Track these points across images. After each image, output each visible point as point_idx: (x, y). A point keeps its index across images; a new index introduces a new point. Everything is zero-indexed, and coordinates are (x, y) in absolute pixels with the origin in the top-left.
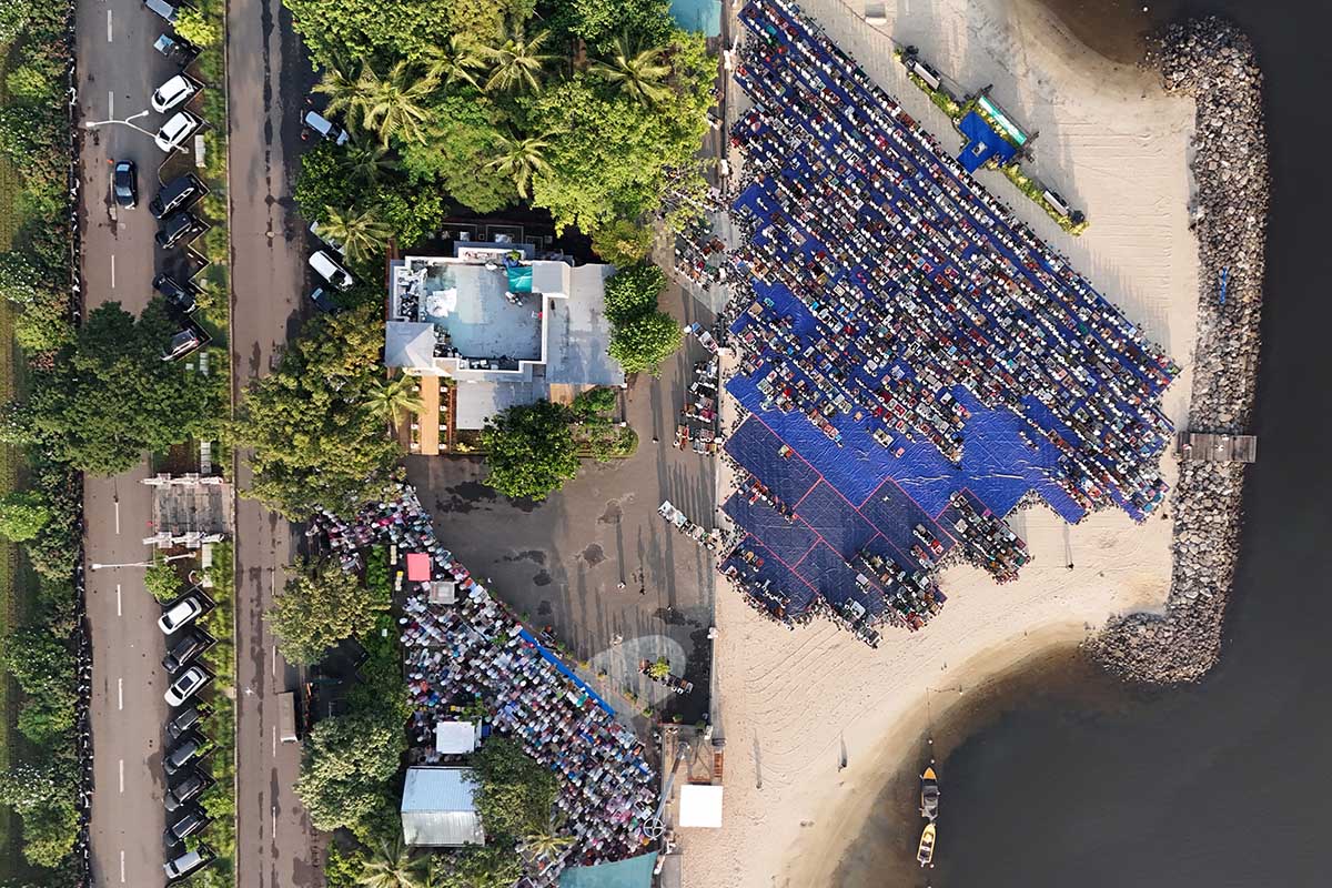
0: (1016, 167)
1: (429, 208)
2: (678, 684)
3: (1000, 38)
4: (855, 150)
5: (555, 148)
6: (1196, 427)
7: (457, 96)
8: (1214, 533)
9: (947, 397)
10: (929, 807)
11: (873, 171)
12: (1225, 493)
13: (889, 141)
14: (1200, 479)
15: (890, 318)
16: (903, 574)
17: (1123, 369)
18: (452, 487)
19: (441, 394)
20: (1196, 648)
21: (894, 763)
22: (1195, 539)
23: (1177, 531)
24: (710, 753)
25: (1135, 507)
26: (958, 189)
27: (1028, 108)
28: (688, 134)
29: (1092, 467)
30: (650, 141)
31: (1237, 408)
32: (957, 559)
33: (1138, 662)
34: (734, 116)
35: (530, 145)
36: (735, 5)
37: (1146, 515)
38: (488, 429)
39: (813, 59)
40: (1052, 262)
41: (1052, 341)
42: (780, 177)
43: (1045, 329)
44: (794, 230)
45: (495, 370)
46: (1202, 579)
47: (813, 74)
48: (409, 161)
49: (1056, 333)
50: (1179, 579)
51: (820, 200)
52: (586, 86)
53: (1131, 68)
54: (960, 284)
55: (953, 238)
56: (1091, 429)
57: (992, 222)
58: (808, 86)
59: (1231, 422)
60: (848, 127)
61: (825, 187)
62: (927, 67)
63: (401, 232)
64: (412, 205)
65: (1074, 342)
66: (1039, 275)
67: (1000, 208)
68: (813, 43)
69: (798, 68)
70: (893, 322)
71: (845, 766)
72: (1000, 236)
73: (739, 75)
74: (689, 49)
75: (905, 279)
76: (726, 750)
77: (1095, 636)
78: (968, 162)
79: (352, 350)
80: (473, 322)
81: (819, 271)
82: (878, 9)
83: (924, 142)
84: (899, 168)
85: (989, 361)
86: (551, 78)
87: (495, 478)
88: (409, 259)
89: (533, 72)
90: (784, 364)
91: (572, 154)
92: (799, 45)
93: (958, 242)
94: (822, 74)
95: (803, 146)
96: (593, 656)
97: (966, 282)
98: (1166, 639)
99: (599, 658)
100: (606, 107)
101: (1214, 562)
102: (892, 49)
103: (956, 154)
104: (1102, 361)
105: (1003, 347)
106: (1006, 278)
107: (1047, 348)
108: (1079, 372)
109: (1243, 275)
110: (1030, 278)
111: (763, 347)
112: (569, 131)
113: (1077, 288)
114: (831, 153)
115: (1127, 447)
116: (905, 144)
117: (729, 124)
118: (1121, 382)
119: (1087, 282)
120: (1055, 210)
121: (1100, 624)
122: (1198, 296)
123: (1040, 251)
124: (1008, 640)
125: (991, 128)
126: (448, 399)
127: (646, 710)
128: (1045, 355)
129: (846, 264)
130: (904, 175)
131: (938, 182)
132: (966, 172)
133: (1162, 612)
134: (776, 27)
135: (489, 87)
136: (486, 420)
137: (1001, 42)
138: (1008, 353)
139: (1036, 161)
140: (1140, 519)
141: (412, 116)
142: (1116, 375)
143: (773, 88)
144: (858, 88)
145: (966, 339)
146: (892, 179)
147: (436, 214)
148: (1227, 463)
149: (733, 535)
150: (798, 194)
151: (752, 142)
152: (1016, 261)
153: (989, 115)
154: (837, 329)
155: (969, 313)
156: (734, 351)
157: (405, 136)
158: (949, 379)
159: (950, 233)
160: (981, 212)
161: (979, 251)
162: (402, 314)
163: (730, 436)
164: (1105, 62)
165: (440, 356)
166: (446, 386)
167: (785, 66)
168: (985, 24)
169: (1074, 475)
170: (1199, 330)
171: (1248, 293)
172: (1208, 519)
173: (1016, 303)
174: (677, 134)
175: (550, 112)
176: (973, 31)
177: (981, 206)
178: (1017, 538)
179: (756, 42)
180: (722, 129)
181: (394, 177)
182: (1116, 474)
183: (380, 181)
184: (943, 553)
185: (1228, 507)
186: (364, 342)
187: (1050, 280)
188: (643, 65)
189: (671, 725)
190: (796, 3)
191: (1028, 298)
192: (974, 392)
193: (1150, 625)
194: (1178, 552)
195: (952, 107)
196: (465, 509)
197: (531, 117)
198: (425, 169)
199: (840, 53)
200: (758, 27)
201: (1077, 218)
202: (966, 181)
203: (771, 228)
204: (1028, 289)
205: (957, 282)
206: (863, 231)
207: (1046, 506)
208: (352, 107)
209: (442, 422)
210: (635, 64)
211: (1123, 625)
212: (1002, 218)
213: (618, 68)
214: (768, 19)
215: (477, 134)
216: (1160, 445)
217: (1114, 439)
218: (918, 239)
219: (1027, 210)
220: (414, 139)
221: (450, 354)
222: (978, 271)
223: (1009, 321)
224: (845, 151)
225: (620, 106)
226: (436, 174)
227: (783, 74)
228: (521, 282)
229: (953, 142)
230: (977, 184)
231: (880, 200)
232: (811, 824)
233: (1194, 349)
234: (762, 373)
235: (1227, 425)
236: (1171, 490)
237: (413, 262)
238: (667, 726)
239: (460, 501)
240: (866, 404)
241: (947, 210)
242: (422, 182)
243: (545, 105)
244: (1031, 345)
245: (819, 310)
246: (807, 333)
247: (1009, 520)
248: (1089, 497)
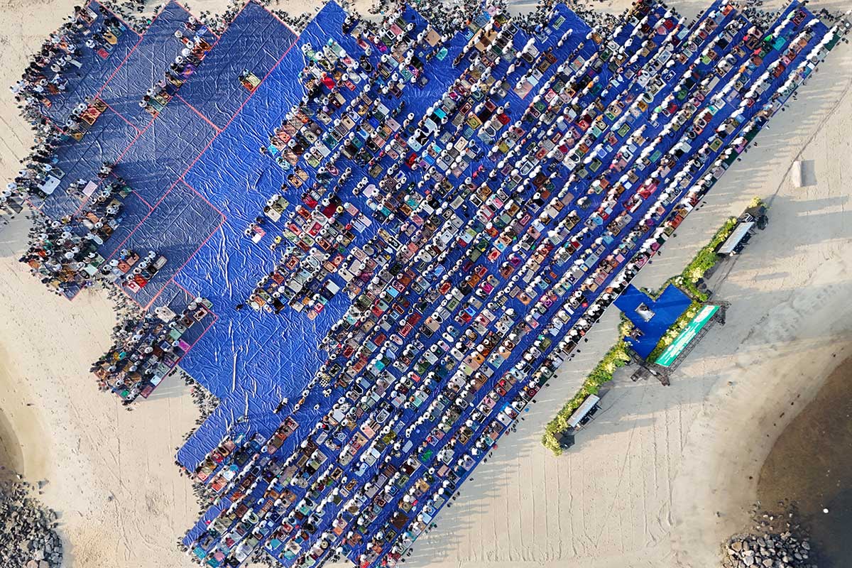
0: (626, 358)
4: (637, 155)
9: (333, 288)
11: (612, 178)
13: (649, 199)
15: (430, 210)
16: (99, 241)
17: (378, 509)
25: (201, 536)
26: (594, 289)
29: (250, 477)
32: (123, 311)
40: (508, 410)
41: (408, 415)
42: (599, 63)
43: (425, 406)
44: (533, 81)
47: (729, 99)
49: (421, 419)
51: (573, 114)
53: (752, 496)
54: (476, 296)
55: (533, 284)
56: (301, 474)
57: (555, 332)
58: (714, 91)
61: (588, 119)
62: (746, 238)
65: (409, 445)
66: (492, 394)
67: (575, 339)
68: (769, 95)
70: (424, 214)
72: (537, 343)
73: (723, 4)
75: (477, 226)
77: (32, 494)
78: (629, 299)
81: (484, 116)
82: (810, 177)
83: (653, 241)
84: (617, 211)
85: (379, 337)
90: (364, 76)
93: (529, 290)
95: (637, 89)
97: (478, 304)
102: (763, 198)
103: (637, 283)
104: (387, 483)
105: (399, 356)
106: (487, 352)
107: (401, 411)
108: (371, 454)
110: (490, 384)
111: (383, 46)
113: (478, 444)
114: (632, 125)
115: (276, 518)
116: (648, 216)
118: (361, 509)
119: (487, 456)
120: (574, 410)
121: (47, 500)
123: (522, 394)
124: (20, 381)
125: (672, 324)
128: (391, 409)
129: (495, 149)
130: (609, 220)
131: (602, 262)
132: (616, 296)
137: (777, 332)
138: (392, 361)
139: (632, 385)
140: (184, 544)
144: (713, 156)
145: (407, 306)
149: (138, 16)
150: (579, 85)
153: (690, 321)
154: (411, 141)
155: (439, 309)
156: (378, 11)
158: (358, 290)
159: (538, 279)
160: (567, 319)
161: (518, 319)
163: (269, 8)
164: (760, 463)
167: (738, 62)
168: (798, 312)
169: (241, 455)
173: (456, 368)
176: (788, 297)
177: (574, 319)
178: (153, 386)
179: (765, 24)
182: (241, 509)
184: (130, 292)
187: (486, 411)
190: (813, 73)
191: (461, 383)
192: (340, 322)
195: (697, 274)
199: (755, 130)
201: (566, 440)
202: (605, 297)
203: (535, 53)
204: (473, 382)
205: (478, 292)
206: (537, 170)
207: (198, 422)
211: (45, 529)
212: (561, 345)
214: (792, 38)
216: (282, 562)
217: (287, 503)
218: (530, 240)
219: (573, 375)
222: (492, 318)
223: (433, 360)
229: (652, 279)
230: (601, 311)
231: (581, 187)
234: (353, 50)
240: (319, 186)
241: (568, 275)
244: (404, 390)
245: (433, 117)
246: (403, 104)
247: (177, 375)
248: (212, 476)
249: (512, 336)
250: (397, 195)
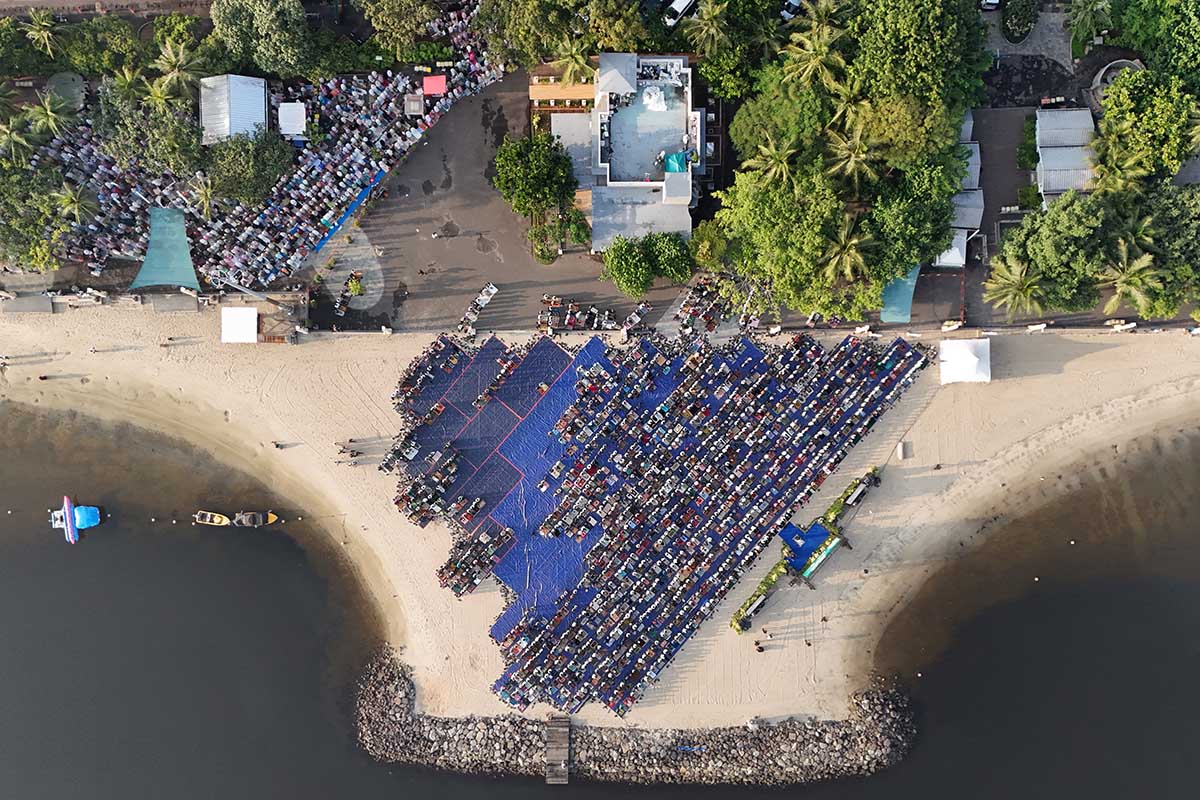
0: (785, 572)
1: (731, 86)
2: (343, 303)
3: (891, 554)
4: (793, 437)
5: (782, 188)
6: (574, 732)
7: (822, 107)
8: (485, 751)
9: (593, 522)
10: (244, 519)
11: (778, 452)
12: (520, 760)
13: (802, 466)
14: (531, 737)
15: (657, 471)
16: (443, 490)
17: (621, 669)
18: (504, 112)
19: (580, 101)
20: (387, 741)
21: (281, 489)
22: (479, 736)
23: (486, 721)
24: (285, 331)
25: (505, 684)
26: (765, 524)
27: (834, 579)
28: (799, 298)
29: (538, 645)
30: (791, 266)
31: (591, 766)
32: (457, 536)
33: (374, 693)
34: (818, 336)
35: (785, 167)
36: (908, 334)
37: (499, 693)
38: (551, 139)
39: (867, 400)
40: (708, 605)
41: (642, 607)
42: (769, 377)
43: (652, 601)
44: (726, 389)
45: (600, 143)
46: (446, 743)
47: (855, 401)
48: (768, 69)
49: (649, 610)
50: (446, 724)
51: (752, 410)
52: (834, 212)
53: (871, 665)
54: (687, 529)
55: (724, 521)
56: (570, 644)
57: (739, 553)
58: (844, 397)
59: (580, 761)
60: (813, 430)
61: (763, 414)
62: (863, 494)
63: (711, 64)
64: (732, 72)
65: (642, 626)
66: (697, 594)
67: (752, 559)
68: (880, 400)
69: (858, 388)
70: (654, 474)
71: (277, 446)
72: (728, 560)
73: (851, 340)
74: (868, 295)
75: (689, 482)
76: (288, 346)
77: (395, 655)
78: (788, 532)
79: (611, 25)
80: (639, 125)
81: (694, 411)
82: (910, 454)
83: (802, 494)
84: (781, 474)
85: (624, 555)
86: (840, 183)
87: (511, 145)
88: (689, 71)
89: (843, 169)
90: (616, 384)
91: (778, 202)
92: (877, 389)
93: (722, 525)
94: (855, 408)
95: (795, 395)
96: (365, 232)
97: (689, 534)
98: (394, 715)
99: (363, 237)
100: (817, 229)
101: (461, 753)
102: (877, 466)
103: (794, 521)
104: (627, 651)
105: (636, 566)
106: (694, 567)
107: (637, 604)
108: (617, 632)
109: (703, 765)
110: (694, 587)
111: (629, 366)
112: (796, 199)
113: (687, 627)
114: (790, 418)
115: (555, 674)
116: (800, 478)
117: (811, 333)
118: (611, 667)
119: (693, 635)
120: (751, 605)
121: (405, 659)
122: (684, 729)
123: (717, 594)
124: (389, 581)
125: (816, 549)
126: (576, 106)
127: (320, 277)
128: (630, 602)
129: (700, 433)
130: (775, 479)
131: (770, 507)
132: (780, 530)
133: (417, 711)
134: (892, 369)
135: (830, 132)
136: (559, 137)
137: (887, 555)
138: (631, 571)
139: (789, 589)
140: (495, 689)
141: (804, 71)
142: (616, 663)
143: (842, 368)
144: (844, 438)
145: (642, 535)
146: (771, 469)
147: (726, 93)
148: (545, 760)
149: (471, 346)
150: (756, 392)
151: (797, 352)
152: (709, 574)
153: (826, 546)
154: (646, 427)
155: (663, 537)
156: (625, 343)
157: (788, 66)
158: (608, 523)
159: (729, 519)
160: (747, 544)
161: (715, 543)
162: (643, 67)
163: (554, 341)
164: (876, 642)
165: (610, 99)
166: (587, 104)
167: (860, 378)
168: (901, 542)
169: (532, 631)
170: (656, 731)
171: (688, 771)
172: (497, 746)
173: (674, 575)
174: (799, 288)
175: (811, 183)
176: (894, 532)
177: (752, 544)
178: (476, 586)
179: (879, 353)
180: (807, 327)
181: (756, 57)
182: (533, 666)
183: (751, 47)
184: (462, 524)
185: (508, 762)
186: (618, 35)
187: (693, 604)
188: (852, 258)
189: (307, 298)
190: (912, 385)
191: (677, 585)
192: (598, 544)
193: (405, 701)
194: (468, 722)
195: (832, 517)
196: (485, 123)
197: (806, 168)
198: (762, 82)
199: (872, 422)
200: (890, 354)
201: (745, 625)
202: (772, 531)
203: (728, 370)
204: (685, 586)
205: (689, 526)
206: (727, 447)
207: (504, 609)
208: (809, 22)
209: (557, 102)
210: (853, 252)
211: (406, 679)
212: (743, 562)
213: (849, 237)
214: (898, 361)
215: (792, 124)
216: (558, 702)
217: (562, 663)
218: (723, 492)
219: (751, 582)
220: (786, 72)
221: (612, 107)
222: (698, 543)
223: (658, 571)
224: (792, 429)
225: (818, 240)
226: (759, 92)
227: (853, 376)
228: (674, 163)
229: (804, 518)
230: (770, 539)
231: (754, 459)
232: (227, 420)
233: (639, 727)
234: (608, 367)
235: (577, 758)
236: (520, 714)
237: (687, 75)
238: (307, 295)
239: (491, 118)
240: (585, 455)
241: (748, 515)
242: (753, 81)
243: (816, 179)
244: (639, 590)
245: (662, 412)
246: (642, 403)
247: (491, 578)
248: (513, 645)
249: (710, 555)
250: (637, 462)
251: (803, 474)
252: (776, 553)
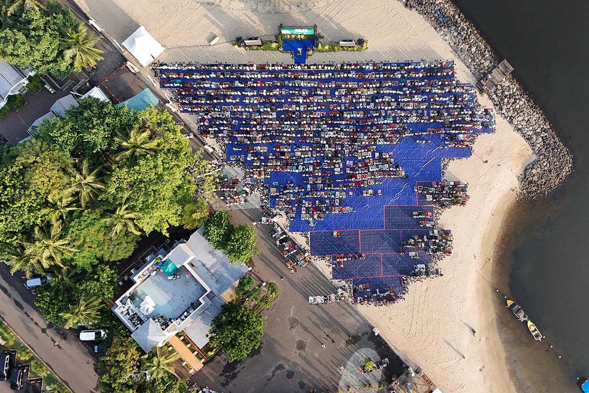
0: (320, 45)
1: (106, 274)
2: (381, 364)
3: (267, 4)
4: (253, 96)
5: (132, 203)
6: (480, 77)
7: (73, 220)
8: (525, 110)
9: (377, 155)
10: (521, 316)
11: (266, 97)
12: (514, 91)
13: (263, 80)
14: (500, 95)
15: (327, 146)
16: (425, 237)
17: (432, 81)
18: (221, 372)
19: (182, 341)
20: (560, 159)
21: (491, 312)
22: (520, 119)
23: (511, 122)
24: (419, 378)
25: (487, 128)
26: (306, 74)
27: (304, 20)
28: (181, 149)
29: (456, 128)
30: (168, 165)
31: (488, 55)
32: (440, 212)
33: (544, 184)
34: (195, 127)
35: (121, 212)
36: (155, 85)
37: (493, 127)
38: (211, 339)
39: (204, 77)
40: (367, 67)
41: (396, 96)
42: (234, 133)
43: (389, 95)
44: (259, 148)
45: (193, 312)
46: (537, 131)
47: (210, 82)
48: (80, 264)
49: (394, 92)
50: (529, 139)
51: (258, 127)
52: (121, 168)
54: (341, 108)
55: (322, 93)
56: (442, 114)
57: (331, 74)
58: (212, 89)
59: (491, 63)
60: (241, 89)
61: (255, 120)
62: (251, 39)
63: (103, 294)
64: (98, 280)
65: (404, 89)
66: (367, 77)
67: (328, 66)
68: (198, 71)
69: (202, 86)
70: (330, 146)
71: (475, 332)
72: (339, 76)
73: (182, 109)
74: (150, 116)
75: (319, 126)
76: (424, 371)
77: (519, 190)
78: (300, 60)
79: (123, 361)
80: (167, 302)
81: (283, 154)
82: (212, 36)
83: (276, 68)
84: (277, 87)
85: (380, 126)
86: (105, 178)
87: (232, 355)
88: (118, 302)
89: (95, 182)
90: (304, 201)
91: (141, 200)
92: (194, 77)
93: (325, 93)
94: (213, 79)
95: (232, 113)
96: (338, 385)
97: (342, 105)
98: (546, 166)
99: (341, 384)
100: (137, 168)
101: (535, 120)
102: (231, 45)
103: (292, 62)
104: (421, 86)
105: (380, 116)
106: (356, 89)
107: (396, 101)
108: (417, 98)
109: (442, 5)
110: (365, 81)
111: (290, 202)
112: (132, 191)
113: (386, 68)
114: (245, 105)
115: (462, 109)
116: (270, 76)
117: (196, 131)
118: (436, 87)
119: (387, 62)
120: (350, 47)
121: (516, 184)
122: (433, 28)
123: (359, 67)
124: (488, 224)
125: (296, 39)
126: (186, 341)
127: (379, 387)
128: (398, 104)
129: (291, 141)
130: (281, 87)
131: (296, 78)
132: (302, 65)
133: (535, 157)
134: (179, 78)
135: (83, 205)
136: (207, 336)
137: (269, 5)
138: (384, 117)
139: (325, 36)
140: (493, 131)
141: (63, 245)
142: (432, 86)
143: (199, 102)
144: (232, 72)
145: (363, 127)
146: (278, 93)
147: (112, 274)
148: (504, 79)
149: (347, 285)
150: (247, 132)
151: (210, 129)
152: (353, 80)
153: (291, 35)
154: (311, 169)
155: (355, 115)
156: (280, 214)
157: (68, 256)
158: (371, 147)
159: (319, 92)
160: (323, 74)
161: (336, 89)
162: (136, 326)
163: (309, 248)
165: (166, 327)
166: (181, 336)
167: (196, 89)
168: (257, 4)
169: (453, 138)
170: (446, 40)
171: (450, 10)
172: (518, 107)
173: (368, 95)
174: (177, 153)
175: (117, 191)
176: (255, 11)
177: (321, 72)
178: (454, 182)
179: (177, 91)
180: (195, 136)
181: (80, 276)
182: (468, 123)
183: (75, 283)
184: (432, 214)
185: (520, 95)
186: (126, 354)
187: (373, 74)
188: (137, 138)
189: (394, 383)
190: (178, 63)
191: (371, 89)
192: (385, 143)
193: (535, 167)
194: (519, 130)
195: (274, 45)
196: (234, 376)
197: (111, 200)
198: (89, 261)
199: (213, 65)
200: (172, 85)
201: (361, 42)
202: (306, 67)
203: (250, 155)
204: (368, 86)
205: (339, 108)
206: (286, 123)
207: (453, 160)
208: (35, 265)
209: (193, 351)
210: (132, 140)
211: (525, 176)
212: (333, 68)
213: (127, 149)
214: (173, 78)
215: (96, 228)
216: (473, 96)
217: (454, 111)
218: (309, 106)
219: (339, 57)
220: (72, 253)
221: (169, 323)
222: (343, 97)
223: (372, 104)
224: (250, 100)
225: (142, 162)
226: (97, 259)
227: (198, 93)
228: (170, 268)
229: (287, 58)
230: (311, 65)
231: (281, 105)
232: (483, 367)
233: (451, 49)
234: (299, 213)
235: (491, 65)
236: (494, 109)
237: (121, 301)
238: (393, 384)
239: (229, 375)
240: (350, 186)
241: (309, 85)
242: (94, 267)
243: (112, 190)
244: (389, 104)
245: (297, 168)
246: (301, 180)
247: (445, 178)
248: (466, 141)
249: (343, 86)
250: (331, 159)
251: (266, 76)
252: (315, 58)
